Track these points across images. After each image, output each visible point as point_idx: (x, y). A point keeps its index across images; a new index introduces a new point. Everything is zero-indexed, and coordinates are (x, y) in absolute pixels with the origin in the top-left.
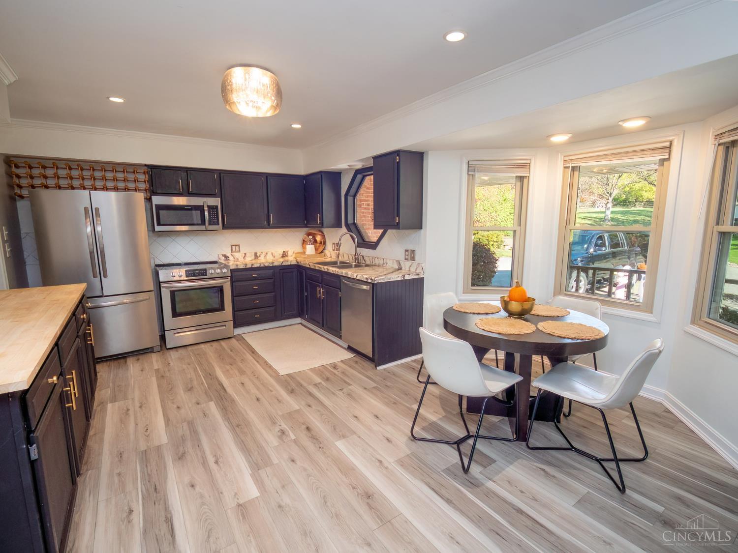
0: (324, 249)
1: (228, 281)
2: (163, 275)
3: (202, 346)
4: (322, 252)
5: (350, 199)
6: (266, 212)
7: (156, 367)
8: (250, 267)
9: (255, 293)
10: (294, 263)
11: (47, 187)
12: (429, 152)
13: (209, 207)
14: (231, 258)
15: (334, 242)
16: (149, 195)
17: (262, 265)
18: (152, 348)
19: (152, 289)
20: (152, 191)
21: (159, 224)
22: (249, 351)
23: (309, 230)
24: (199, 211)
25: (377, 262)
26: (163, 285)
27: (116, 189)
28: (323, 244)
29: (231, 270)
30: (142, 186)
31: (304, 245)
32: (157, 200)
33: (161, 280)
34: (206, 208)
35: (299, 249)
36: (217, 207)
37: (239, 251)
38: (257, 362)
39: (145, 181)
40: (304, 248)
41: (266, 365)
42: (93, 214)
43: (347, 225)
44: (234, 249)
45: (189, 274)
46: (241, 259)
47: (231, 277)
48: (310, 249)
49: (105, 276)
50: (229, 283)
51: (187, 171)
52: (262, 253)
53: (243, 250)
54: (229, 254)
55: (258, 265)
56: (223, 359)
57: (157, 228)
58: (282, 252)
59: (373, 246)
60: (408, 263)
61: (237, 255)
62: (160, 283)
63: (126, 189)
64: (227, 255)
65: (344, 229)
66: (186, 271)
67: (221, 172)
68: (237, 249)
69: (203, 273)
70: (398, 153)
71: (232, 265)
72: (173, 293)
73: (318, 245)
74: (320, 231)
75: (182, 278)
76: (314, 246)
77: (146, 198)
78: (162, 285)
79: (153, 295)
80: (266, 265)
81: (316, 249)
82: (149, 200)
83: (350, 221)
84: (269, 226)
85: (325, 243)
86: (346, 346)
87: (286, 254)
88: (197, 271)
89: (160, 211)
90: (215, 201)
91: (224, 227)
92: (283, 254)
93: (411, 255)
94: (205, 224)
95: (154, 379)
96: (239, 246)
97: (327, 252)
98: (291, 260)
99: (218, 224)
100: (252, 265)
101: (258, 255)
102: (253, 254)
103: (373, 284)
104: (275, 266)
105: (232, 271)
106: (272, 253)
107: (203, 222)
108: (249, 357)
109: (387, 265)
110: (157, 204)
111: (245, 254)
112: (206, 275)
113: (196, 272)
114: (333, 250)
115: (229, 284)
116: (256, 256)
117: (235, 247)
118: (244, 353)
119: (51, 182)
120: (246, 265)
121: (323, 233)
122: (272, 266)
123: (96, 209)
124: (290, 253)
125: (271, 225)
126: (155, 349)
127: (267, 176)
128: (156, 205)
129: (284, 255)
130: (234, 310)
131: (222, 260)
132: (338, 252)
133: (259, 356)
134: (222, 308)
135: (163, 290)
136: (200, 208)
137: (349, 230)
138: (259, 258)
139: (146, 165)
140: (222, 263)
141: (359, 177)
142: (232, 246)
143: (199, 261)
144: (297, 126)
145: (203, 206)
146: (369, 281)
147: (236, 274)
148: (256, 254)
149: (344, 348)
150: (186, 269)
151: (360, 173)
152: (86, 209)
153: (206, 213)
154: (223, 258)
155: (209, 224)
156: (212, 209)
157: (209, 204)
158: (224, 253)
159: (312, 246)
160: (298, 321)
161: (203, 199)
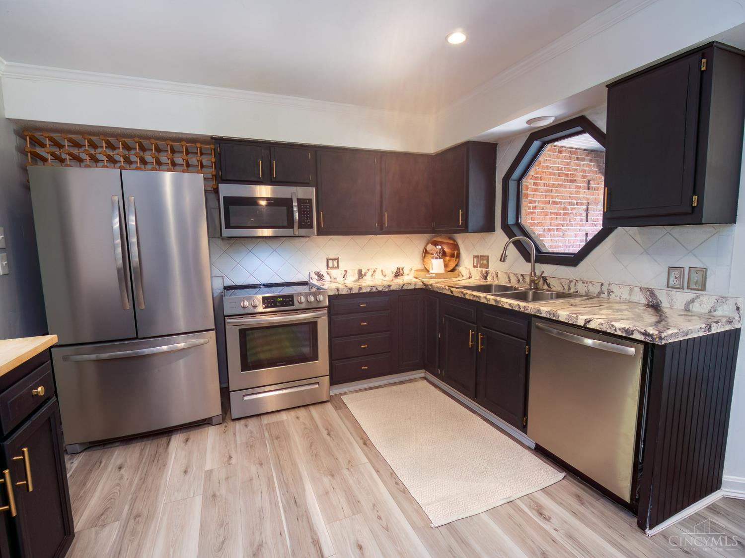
0: (457, 265)
1: (324, 314)
2: (230, 304)
3: (284, 417)
4: (453, 270)
5: (512, 185)
6: (378, 210)
7: (208, 467)
8: (357, 291)
9: (363, 332)
10: (420, 285)
13: (299, 200)
14: (327, 277)
15: (477, 254)
17: (374, 290)
18: (211, 419)
21: (228, 226)
22: (358, 439)
23: (435, 237)
24: (286, 208)
25: (581, 288)
26: (228, 321)
28: (456, 258)
29: (329, 296)
31: (426, 260)
32: (227, 190)
33: (227, 312)
34: (295, 204)
35: (418, 265)
36: (311, 200)
37: (338, 268)
38: (377, 471)
40: (426, 263)
43: (505, 227)
44: (331, 265)
45: (269, 302)
46: (340, 279)
47: (330, 308)
48: (437, 265)
50: (326, 316)
51: (270, 147)
52: (368, 270)
53: (343, 266)
54: (323, 271)
55: (368, 290)
56: (316, 455)
57: (226, 233)
58: (395, 270)
59: (570, 260)
61: (334, 272)
62: (224, 317)
64: (321, 273)
65: (499, 233)
66: (263, 298)
68: (335, 264)
69: (288, 301)
71: (330, 288)
72: (243, 334)
73: (448, 258)
74: (450, 238)
75: (257, 310)
76: (442, 260)
79: (213, 337)
80: (380, 289)
81: (446, 266)
82: (216, 191)
83: (511, 220)
84: (382, 230)
85: (458, 256)
86: (533, 446)
87: (401, 272)
89: (230, 207)
90: (309, 193)
91: (320, 232)
92: (397, 273)
93: (690, 279)
94: (292, 227)
95: (199, 500)
96: (337, 259)
97: (462, 270)
98: (410, 281)
99: (312, 227)
100: (360, 289)
101: (363, 273)
102: (356, 272)
103: (650, 346)
104: (393, 291)
105: (331, 298)
106: (382, 271)
107: (290, 225)
109: (613, 296)
110: (225, 196)
111: (346, 272)
112: (293, 305)
113: (279, 299)
114: (474, 267)
115: (325, 318)
116: (361, 275)
117: (332, 262)
118: (350, 443)
120: (351, 289)
121: (455, 241)
122: (388, 291)
124: (406, 271)
125: (384, 230)
126: (214, 421)
128: (224, 198)
130: (332, 360)
131: (315, 281)
132: (484, 270)
134: (315, 357)
135: (229, 328)
138: (364, 278)
140: (314, 285)
141: (536, 144)
142: (328, 260)
143: (283, 281)
145: (291, 200)
147: (334, 303)
148: (360, 272)
149: (529, 448)
150: (263, 296)
151: (536, 139)
153: (295, 212)
154: (316, 277)
155: (300, 227)
156: (304, 204)
157: (300, 196)
158: (318, 270)
159: (441, 261)
160: (421, 373)
161: (293, 189)
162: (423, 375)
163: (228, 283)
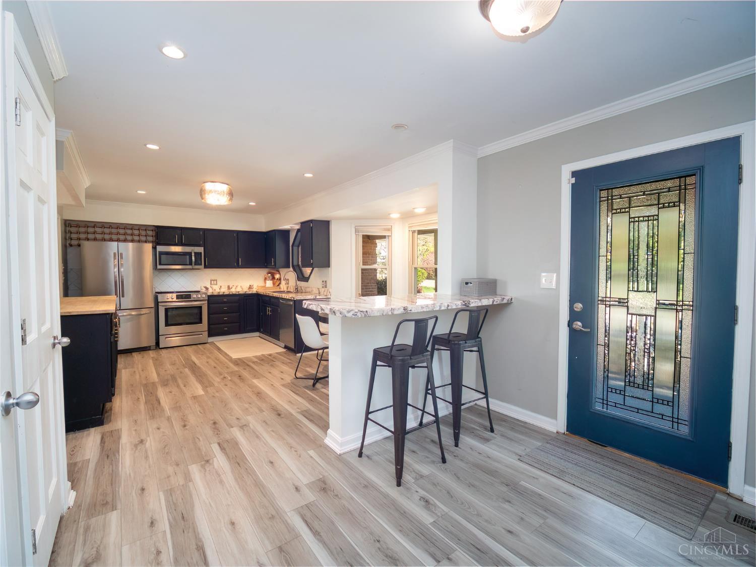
1: (206, 303)
2: (161, 298)
3: (185, 347)
4: (278, 285)
5: (295, 248)
6: (236, 257)
7: (152, 356)
8: (222, 294)
9: (225, 312)
10: (255, 292)
11: (88, 239)
12: (332, 221)
13: (195, 253)
14: (210, 289)
16: (154, 244)
17: (231, 293)
18: (150, 347)
19: (153, 306)
20: (157, 242)
21: (160, 264)
22: (216, 349)
27: (132, 241)
30: (150, 239)
31: (265, 281)
32: (160, 248)
33: (159, 300)
34: (193, 254)
35: (261, 283)
36: (201, 253)
37: (217, 284)
38: (220, 353)
39: (153, 236)
40: (265, 283)
41: (226, 355)
42: (119, 256)
43: (293, 267)
44: (212, 283)
45: (178, 297)
46: (217, 289)
47: (208, 300)
48: (269, 283)
49: (123, 296)
50: (207, 305)
51: (182, 229)
52: (234, 286)
53: (219, 283)
54: (208, 286)
55: (228, 293)
56: (198, 353)
57: (159, 267)
58: (248, 285)
59: (306, 279)
60: (323, 290)
61: (215, 287)
62: (158, 302)
63: (139, 241)
65: (291, 269)
67: (205, 230)
68: (215, 282)
69: (188, 297)
70: (311, 221)
71: (210, 292)
72: (167, 310)
73: (275, 280)
75: (174, 300)
77: (153, 247)
78: (160, 304)
79: (153, 310)
80: (234, 293)
81: (274, 284)
82: (154, 248)
83: (295, 263)
84: (238, 267)
85: (280, 279)
86: (284, 346)
87: (252, 286)
88: (184, 296)
89: (162, 256)
90: (201, 250)
91: (206, 267)
93: (325, 284)
94: (192, 265)
95: (151, 361)
96: (216, 280)
97: (281, 286)
98: (254, 291)
99: (201, 265)
100: (224, 293)
102: (227, 286)
103: (294, 301)
104: (241, 294)
105: (209, 296)
106: (241, 286)
107: (191, 264)
108: (216, 352)
111: (221, 286)
112: (191, 299)
114: (285, 284)
117: (214, 281)
118: (213, 350)
119: (91, 236)
120: (220, 293)
121: (278, 272)
122: (238, 294)
123: (120, 253)
124: (254, 286)
126: (152, 348)
127: (238, 232)
128: (159, 252)
129: (250, 287)
130: (210, 324)
133: (222, 351)
134: (200, 322)
135: (160, 308)
136: (190, 254)
137: (295, 270)
138: (230, 289)
139: (154, 226)
140: (203, 292)
142: (211, 281)
143: (186, 291)
144: (252, 204)
145: (191, 253)
146: (292, 299)
147: (211, 298)
148: (229, 287)
149: (282, 347)
150: (176, 295)
152: (115, 254)
153: (193, 258)
154: (205, 289)
155: (195, 265)
156: (198, 255)
157: (195, 251)
158: (205, 286)
159: (271, 282)
160: (257, 334)
161: (192, 248)
162: (258, 335)
163: (158, 290)
